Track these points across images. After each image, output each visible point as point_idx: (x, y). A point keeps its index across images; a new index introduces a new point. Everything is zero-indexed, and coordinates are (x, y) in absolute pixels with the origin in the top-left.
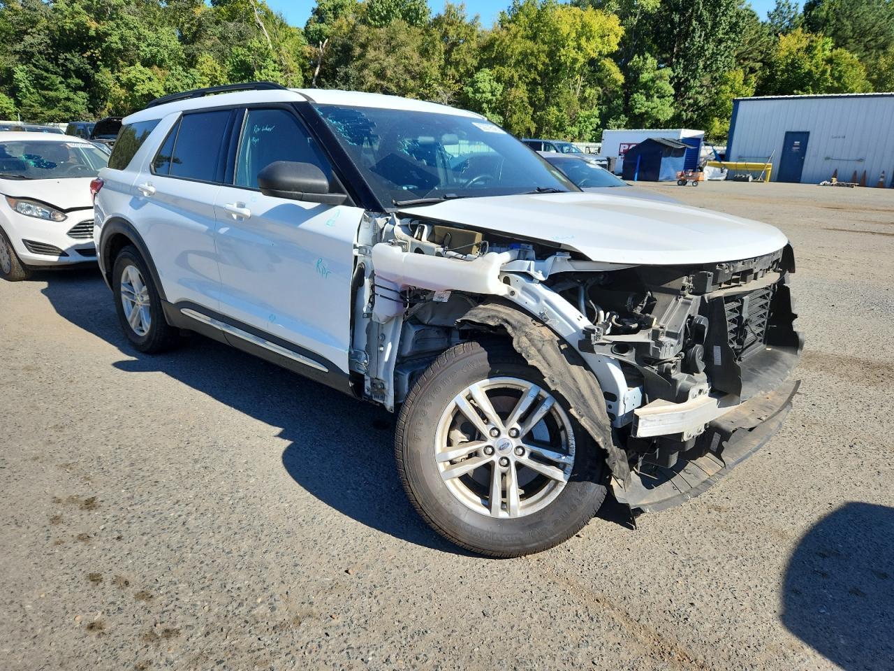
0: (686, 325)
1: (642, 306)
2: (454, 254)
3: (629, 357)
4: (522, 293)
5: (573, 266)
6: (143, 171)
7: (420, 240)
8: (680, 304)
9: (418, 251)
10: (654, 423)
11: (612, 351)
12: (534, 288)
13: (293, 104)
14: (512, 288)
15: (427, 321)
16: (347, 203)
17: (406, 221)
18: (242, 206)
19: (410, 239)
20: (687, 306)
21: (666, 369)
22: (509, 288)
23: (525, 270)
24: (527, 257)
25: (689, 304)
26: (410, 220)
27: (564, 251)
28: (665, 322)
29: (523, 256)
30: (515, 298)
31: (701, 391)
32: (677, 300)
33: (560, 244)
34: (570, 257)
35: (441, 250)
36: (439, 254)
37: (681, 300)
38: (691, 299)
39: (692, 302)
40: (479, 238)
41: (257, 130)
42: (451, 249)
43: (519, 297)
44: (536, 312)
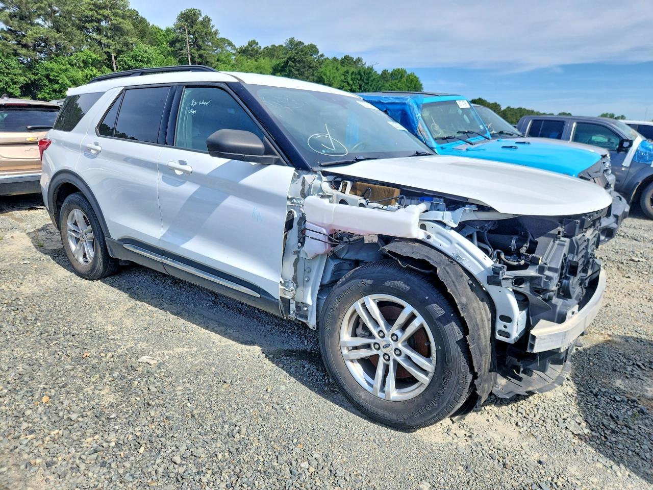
0: (563, 262)
1: (526, 247)
2: (375, 205)
3: (525, 288)
4: (437, 237)
5: (476, 216)
6: (89, 133)
7: (344, 193)
8: (556, 246)
9: (343, 202)
10: (545, 341)
11: (512, 284)
12: (447, 233)
13: (226, 83)
14: (428, 233)
15: (343, 255)
16: (278, 162)
17: (331, 178)
18: (183, 163)
19: (335, 192)
20: (562, 247)
21: (549, 297)
22: (425, 233)
23: (440, 219)
24: (438, 208)
25: (564, 245)
26: (334, 177)
27: (471, 204)
28: (546, 260)
29: (434, 207)
30: (431, 241)
31: (573, 313)
32: (554, 242)
33: (468, 199)
34: (477, 209)
35: (364, 202)
36: (361, 205)
37: (557, 242)
38: (565, 242)
39: (566, 244)
40: (397, 192)
41: (194, 103)
42: (373, 200)
43: (434, 240)
44: (450, 253)
